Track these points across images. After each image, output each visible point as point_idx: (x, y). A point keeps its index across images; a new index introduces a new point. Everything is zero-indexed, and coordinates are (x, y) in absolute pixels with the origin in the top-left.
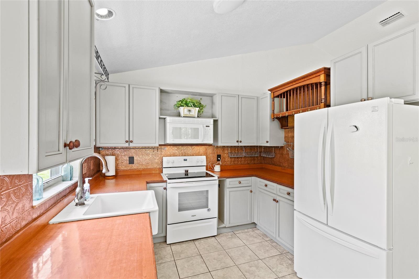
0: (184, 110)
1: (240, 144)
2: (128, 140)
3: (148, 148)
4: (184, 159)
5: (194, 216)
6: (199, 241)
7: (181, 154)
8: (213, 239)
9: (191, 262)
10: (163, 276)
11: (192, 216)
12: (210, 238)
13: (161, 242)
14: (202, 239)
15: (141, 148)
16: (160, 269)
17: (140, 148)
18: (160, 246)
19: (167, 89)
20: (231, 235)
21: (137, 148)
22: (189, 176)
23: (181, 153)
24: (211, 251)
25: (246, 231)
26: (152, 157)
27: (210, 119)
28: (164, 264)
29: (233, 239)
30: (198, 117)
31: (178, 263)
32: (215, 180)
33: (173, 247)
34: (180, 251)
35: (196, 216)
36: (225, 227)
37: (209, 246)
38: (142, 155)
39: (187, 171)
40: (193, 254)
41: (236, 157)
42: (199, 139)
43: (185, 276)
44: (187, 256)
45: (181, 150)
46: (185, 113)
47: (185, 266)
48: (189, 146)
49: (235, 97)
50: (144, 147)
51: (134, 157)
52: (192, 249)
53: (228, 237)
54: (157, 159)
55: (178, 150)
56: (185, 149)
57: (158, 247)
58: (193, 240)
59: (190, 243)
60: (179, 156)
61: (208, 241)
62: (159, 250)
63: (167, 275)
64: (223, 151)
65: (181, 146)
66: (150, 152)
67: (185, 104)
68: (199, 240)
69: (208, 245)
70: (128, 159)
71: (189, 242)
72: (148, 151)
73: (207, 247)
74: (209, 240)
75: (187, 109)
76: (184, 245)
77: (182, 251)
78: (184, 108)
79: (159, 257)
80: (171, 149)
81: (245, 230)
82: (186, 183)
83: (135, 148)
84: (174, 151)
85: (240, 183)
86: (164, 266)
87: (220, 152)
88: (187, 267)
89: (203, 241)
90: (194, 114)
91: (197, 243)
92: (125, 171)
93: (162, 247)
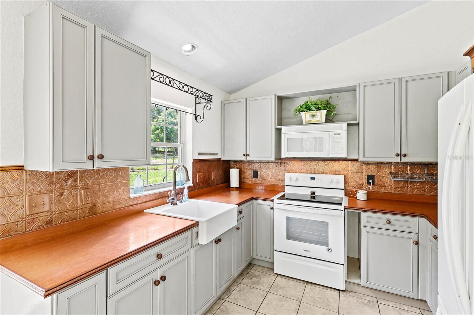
0: (305, 115)
1: (404, 160)
2: (245, 153)
3: (271, 162)
4: (311, 178)
5: (307, 251)
6: (313, 287)
7: (309, 171)
8: (337, 293)
9: (283, 303)
10: (245, 299)
11: (304, 250)
12: (333, 290)
13: (271, 268)
14: (319, 286)
15: (265, 162)
16: (248, 292)
17: (263, 162)
18: (267, 272)
19: (287, 95)
20: (369, 301)
21: (261, 162)
22: (316, 200)
23: (309, 169)
24: (318, 305)
25: (405, 308)
26: (275, 173)
27: (342, 124)
28: (255, 290)
29: (366, 308)
30: (326, 122)
31: (270, 296)
32: (339, 210)
33: (279, 279)
34: (282, 286)
35: (309, 251)
36: (360, 285)
37: (320, 298)
38: (266, 169)
39: (313, 193)
40: (293, 296)
41: (407, 181)
42: (323, 152)
43: (264, 312)
44: (285, 294)
45: (310, 165)
46: (307, 120)
47: (273, 303)
48: (320, 161)
49: (392, 83)
50: (267, 161)
51: (257, 171)
52: (297, 290)
53: (360, 301)
54: (281, 174)
55: (306, 166)
56: (315, 165)
57: (264, 272)
58: (307, 282)
59: (301, 284)
60: (307, 173)
61: (325, 291)
62: (262, 275)
63: (249, 301)
64: (378, 170)
65: (310, 161)
66: (273, 166)
67: (305, 108)
68: (316, 285)
69: (321, 296)
70: (252, 172)
71: (300, 281)
72: (272, 166)
73: (317, 298)
74: (328, 291)
75: (309, 114)
76: (292, 282)
77: (284, 287)
78: (306, 113)
79: (257, 281)
80: (297, 164)
81: (404, 306)
82: (297, 206)
83: (259, 162)
84: (300, 167)
85: (389, 223)
86: (254, 291)
87: (373, 170)
88: (274, 304)
89: (319, 290)
90: (320, 120)
91: (309, 288)
92: (250, 184)
93: (268, 273)
